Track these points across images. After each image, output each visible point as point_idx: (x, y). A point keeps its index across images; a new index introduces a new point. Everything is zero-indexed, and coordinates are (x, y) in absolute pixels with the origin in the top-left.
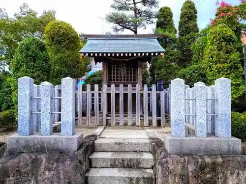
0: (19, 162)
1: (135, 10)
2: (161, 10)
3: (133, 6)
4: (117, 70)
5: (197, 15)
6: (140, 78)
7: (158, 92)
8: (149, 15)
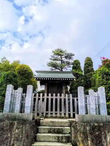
0: (4, 124)
1: (62, 61)
2: (75, 61)
3: (60, 59)
4: (52, 88)
5: (93, 64)
6: (64, 91)
7: (73, 98)
8: (68, 63)
